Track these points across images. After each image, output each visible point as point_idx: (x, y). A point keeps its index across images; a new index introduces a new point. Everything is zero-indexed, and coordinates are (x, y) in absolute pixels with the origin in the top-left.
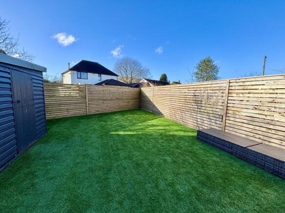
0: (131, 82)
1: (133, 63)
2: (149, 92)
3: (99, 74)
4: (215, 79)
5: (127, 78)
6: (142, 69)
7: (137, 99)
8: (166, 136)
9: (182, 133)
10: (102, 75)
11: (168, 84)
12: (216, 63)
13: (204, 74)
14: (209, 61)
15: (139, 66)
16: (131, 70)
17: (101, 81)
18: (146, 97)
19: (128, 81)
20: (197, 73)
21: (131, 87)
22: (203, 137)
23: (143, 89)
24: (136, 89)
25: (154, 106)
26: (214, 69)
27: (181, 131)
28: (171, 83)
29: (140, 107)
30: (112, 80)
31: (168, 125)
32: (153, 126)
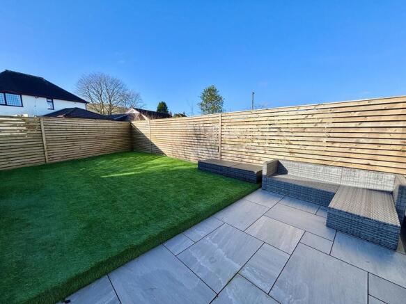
0: (110, 112)
1: (112, 83)
2: (144, 126)
3: (48, 98)
4: (221, 111)
5: (103, 106)
6: (127, 92)
7: (127, 137)
8: (169, 171)
9: (185, 167)
10: (54, 101)
11: (169, 116)
12: (220, 93)
13: (209, 105)
14: (214, 91)
15: (121, 88)
16: (108, 93)
17: (53, 111)
18: (140, 134)
19: (105, 111)
20: (202, 104)
21: (113, 120)
22: (204, 167)
23: (134, 123)
24: (124, 124)
25: (152, 144)
26: (219, 99)
27: (184, 165)
28: (173, 115)
29: (133, 149)
30: (76, 109)
31: (172, 163)
32: (154, 165)
